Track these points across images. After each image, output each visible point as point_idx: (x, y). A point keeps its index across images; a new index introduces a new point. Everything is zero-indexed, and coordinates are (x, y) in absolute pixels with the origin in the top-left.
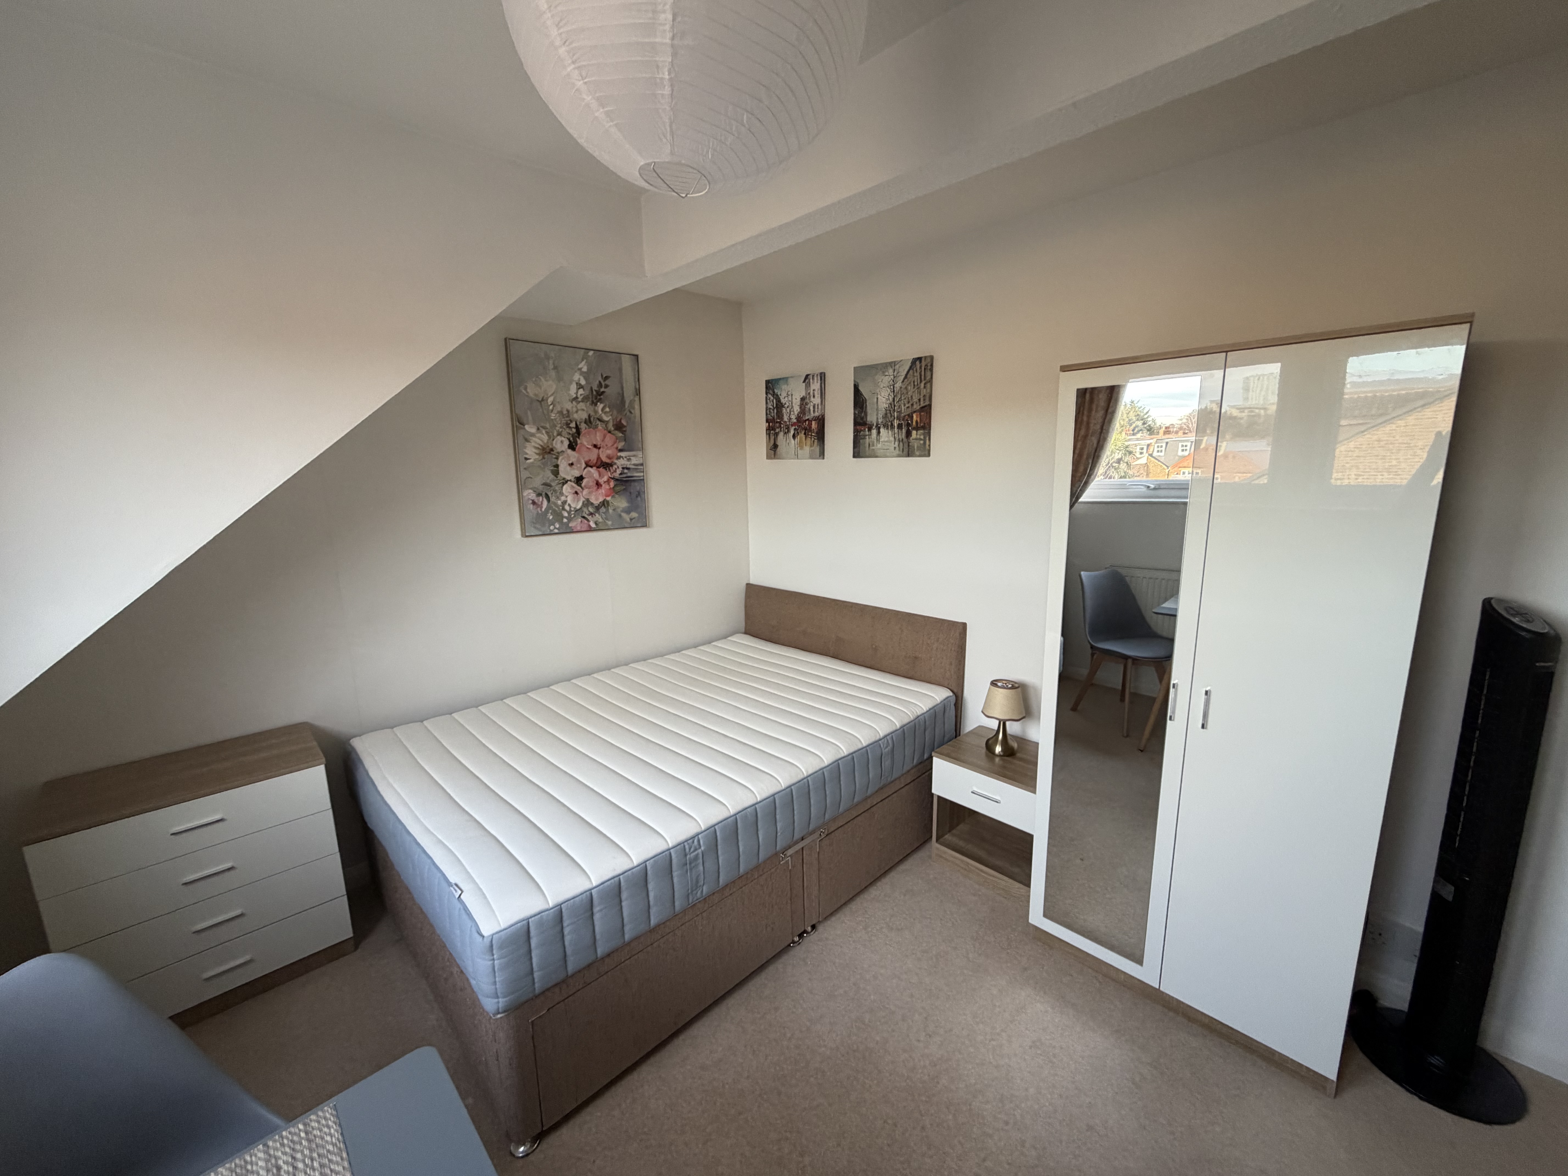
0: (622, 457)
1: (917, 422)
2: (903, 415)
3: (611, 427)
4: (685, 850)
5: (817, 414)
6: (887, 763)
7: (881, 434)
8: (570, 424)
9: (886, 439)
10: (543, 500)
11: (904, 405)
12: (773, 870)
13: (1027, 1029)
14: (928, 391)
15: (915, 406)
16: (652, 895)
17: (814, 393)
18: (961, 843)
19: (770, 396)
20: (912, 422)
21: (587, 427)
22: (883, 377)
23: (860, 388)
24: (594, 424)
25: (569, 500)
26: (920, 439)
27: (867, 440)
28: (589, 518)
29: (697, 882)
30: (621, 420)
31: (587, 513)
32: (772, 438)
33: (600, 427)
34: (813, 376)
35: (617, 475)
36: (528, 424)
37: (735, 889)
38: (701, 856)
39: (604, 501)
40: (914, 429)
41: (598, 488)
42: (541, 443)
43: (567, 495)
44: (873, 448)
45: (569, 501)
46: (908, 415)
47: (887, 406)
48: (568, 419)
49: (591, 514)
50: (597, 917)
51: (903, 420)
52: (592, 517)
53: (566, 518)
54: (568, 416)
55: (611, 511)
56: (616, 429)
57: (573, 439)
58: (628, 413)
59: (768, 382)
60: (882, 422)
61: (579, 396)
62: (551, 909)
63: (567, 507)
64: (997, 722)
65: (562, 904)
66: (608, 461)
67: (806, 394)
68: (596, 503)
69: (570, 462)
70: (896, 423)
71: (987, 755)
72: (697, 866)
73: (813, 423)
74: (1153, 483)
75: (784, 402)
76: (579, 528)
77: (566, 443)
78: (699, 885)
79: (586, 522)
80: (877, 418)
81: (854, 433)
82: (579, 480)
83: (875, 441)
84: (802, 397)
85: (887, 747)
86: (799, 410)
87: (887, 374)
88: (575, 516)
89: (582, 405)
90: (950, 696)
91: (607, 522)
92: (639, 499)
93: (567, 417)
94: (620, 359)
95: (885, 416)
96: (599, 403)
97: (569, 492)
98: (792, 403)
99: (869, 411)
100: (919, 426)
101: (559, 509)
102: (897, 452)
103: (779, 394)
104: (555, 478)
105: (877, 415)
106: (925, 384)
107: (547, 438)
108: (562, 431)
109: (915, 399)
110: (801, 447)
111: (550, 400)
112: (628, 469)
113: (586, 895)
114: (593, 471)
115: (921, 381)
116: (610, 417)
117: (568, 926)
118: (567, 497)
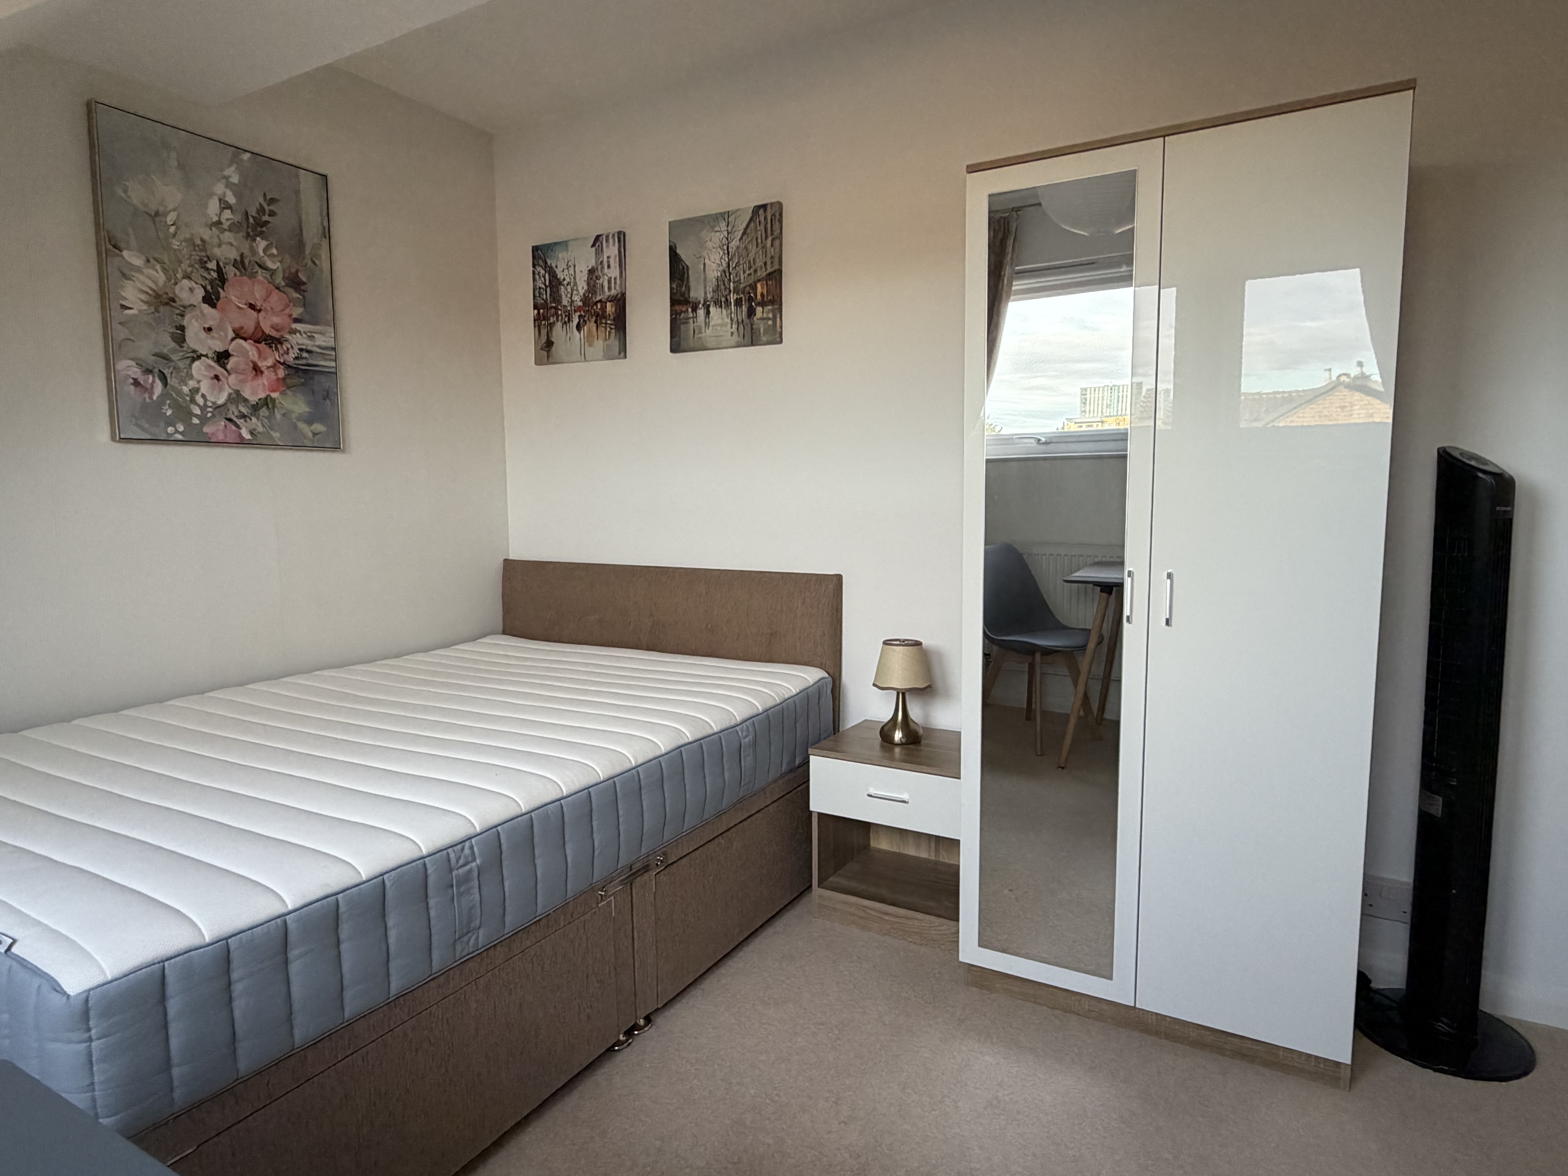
0: (300, 332)
1: (762, 295)
2: (742, 286)
3: (279, 280)
4: (449, 860)
5: (613, 292)
6: (747, 761)
7: (711, 315)
8: (206, 262)
9: (720, 321)
10: (154, 382)
11: (744, 272)
12: (588, 916)
13: (976, 1088)
14: (777, 250)
15: (759, 273)
16: (393, 934)
17: (608, 262)
18: (853, 884)
19: (539, 269)
20: (756, 295)
21: (238, 273)
22: (713, 234)
23: (678, 251)
24: (249, 270)
25: (204, 388)
26: (769, 319)
27: (691, 325)
28: (240, 422)
29: (470, 919)
30: (297, 272)
31: (236, 413)
32: (544, 332)
33: (260, 278)
34: (607, 237)
35: (290, 358)
36: (128, 249)
37: (529, 943)
38: (476, 873)
39: (266, 398)
40: (758, 304)
41: (256, 375)
42: (154, 286)
43: (201, 378)
44: (700, 335)
45: (203, 390)
46: (750, 285)
47: (719, 275)
48: (203, 254)
49: (243, 416)
50: (295, 967)
51: (743, 293)
52: (246, 421)
53: (196, 416)
54: (205, 250)
55: (278, 416)
56: (287, 285)
57: (212, 288)
58: (310, 263)
59: (535, 249)
60: (712, 298)
61: (223, 221)
62: (208, 945)
63: (200, 400)
64: (895, 693)
65: (230, 937)
66: (274, 333)
67: (596, 263)
68: (253, 399)
69: (207, 326)
70: (733, 298)
71: (882, 746)
72: (468, 891)
73: (608, 304)
74: (1044, 436)
75: (562, 278)
76: (221, 437)
77: (200, 293)
78: (473, 925)
79: (234, 428)
80: (706, 293)
81: (671, 316)
82: (222, 357)
83: (703, 326)
84: (590, 267)
85: (747, 736)
86: (586, 287)
87: (717, 229)
88: (213, 416)
89: (228, 236)
90: (826, 678)
91: (272, 432)
92: (328, 402)
93: (201, 251)
94: (297, 176)
95: (717, 289)
96: (258, 239)
97: (204, 376)
98: (575, 278)
99: (692, 284)
100: (765, 299)
101: (185, 400)
102: (735, 338)
103: (554, 266)
104: (178, 347)
105: (705, 287)
106: (772, 241)
107: (164, 278)
108: (192, 272)
109: (759, 263)
110: (589, 340)
111: (171, 218)
112: (308, 351)
113: (277, 923)
114: (247, 345)
115: (766, 238)
116: (279, 264)
117: (240, 980)
118: (199, 382)
